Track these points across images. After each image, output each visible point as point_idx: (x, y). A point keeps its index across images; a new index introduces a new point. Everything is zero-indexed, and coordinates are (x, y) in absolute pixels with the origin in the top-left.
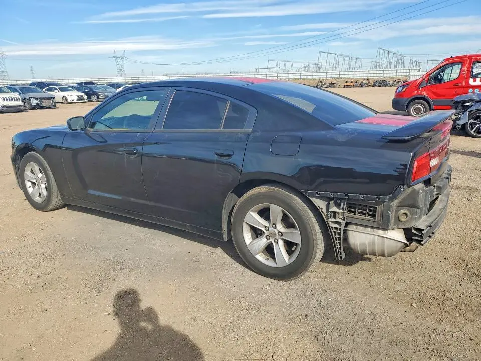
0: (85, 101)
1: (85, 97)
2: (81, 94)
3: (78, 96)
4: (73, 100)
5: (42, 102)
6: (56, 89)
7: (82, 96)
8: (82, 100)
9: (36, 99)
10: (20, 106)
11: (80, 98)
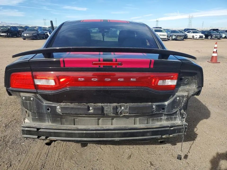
0: (203, 38)
1: (204, 37)
2: (202, 35)
3: (200, 36)
4: (197, 38)
5: (177, 37)
6: (191, 32)
7: (202, 36)
8: (202, 38)
9: (175, 36)
10: (166, 38)
11: (201, 37)
